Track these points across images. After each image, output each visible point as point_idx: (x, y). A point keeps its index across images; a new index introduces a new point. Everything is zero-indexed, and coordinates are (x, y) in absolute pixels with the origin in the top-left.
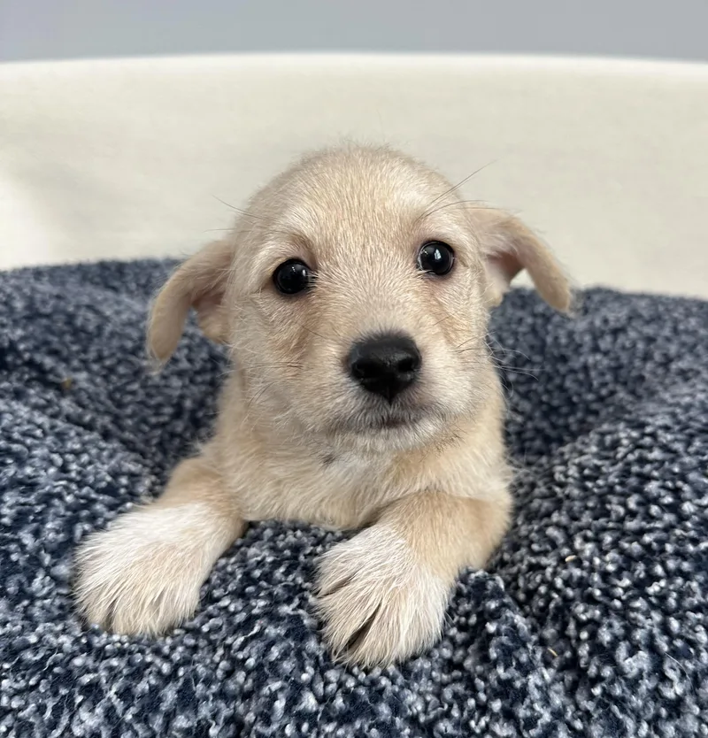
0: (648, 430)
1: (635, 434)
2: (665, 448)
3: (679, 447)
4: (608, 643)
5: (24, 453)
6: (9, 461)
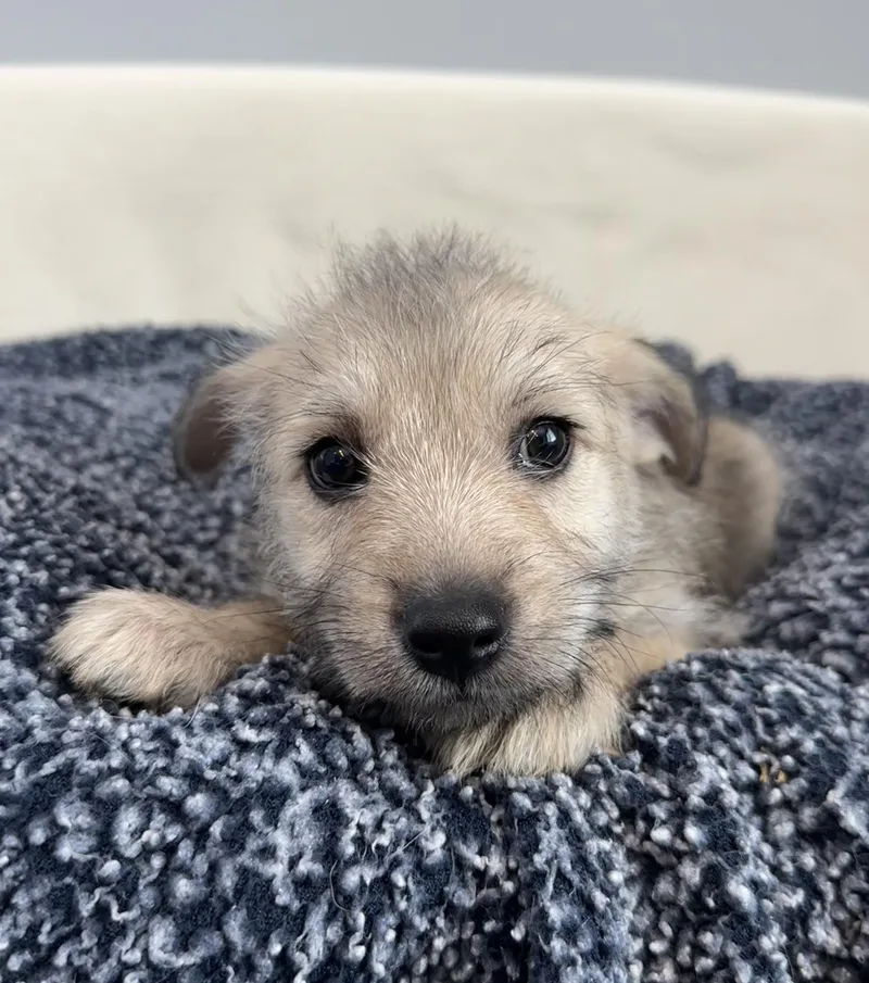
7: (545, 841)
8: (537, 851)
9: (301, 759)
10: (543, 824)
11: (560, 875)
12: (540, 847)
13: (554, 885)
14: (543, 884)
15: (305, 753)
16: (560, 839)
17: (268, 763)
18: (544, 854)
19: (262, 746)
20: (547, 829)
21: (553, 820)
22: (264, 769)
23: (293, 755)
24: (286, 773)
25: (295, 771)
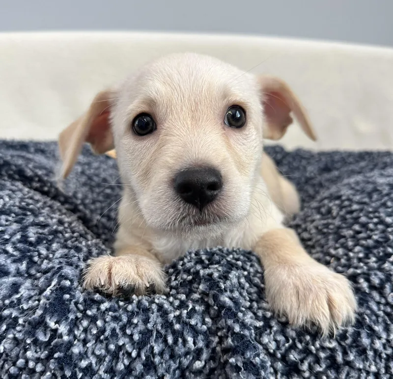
0: (344, 198)
1: (337, 202)
2: (359, 203)
3: (366, 200)
4: (378, 284)
5: (36, 211)
6: (29, 213)
7: (152, 318)
8: (149, 322)
9: (20, 267)
10: (151, 312)
11: (158, 332)
12: (150, 320)
13: (156, 336)
14: (152, 335)
15: (23, 267)
16: (157, 317)
17: (9, 261)
18: (151, 323)
19: (12, 255)
20: (153, 313)
21: (155, 310)
22: (6, 262)
23: (19, 264)
24: (12, 268)
25: (16, 269)
